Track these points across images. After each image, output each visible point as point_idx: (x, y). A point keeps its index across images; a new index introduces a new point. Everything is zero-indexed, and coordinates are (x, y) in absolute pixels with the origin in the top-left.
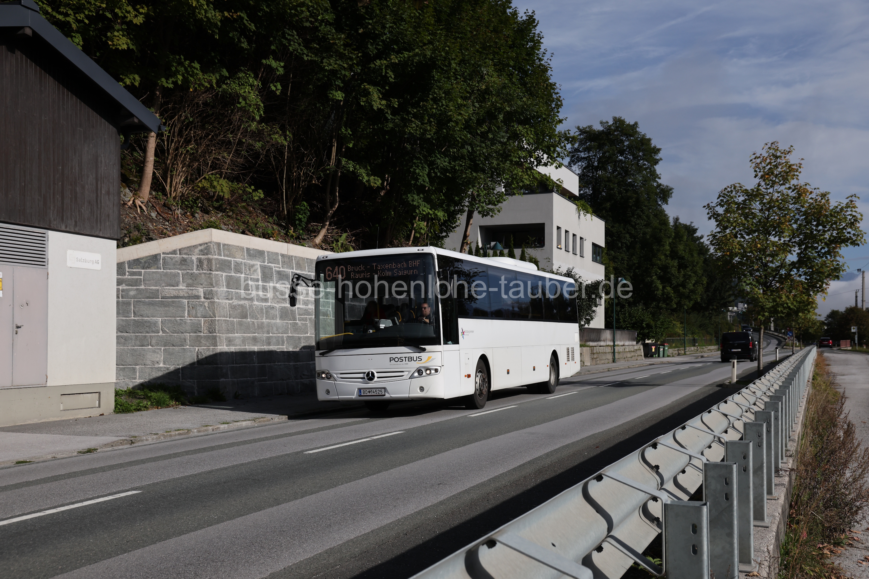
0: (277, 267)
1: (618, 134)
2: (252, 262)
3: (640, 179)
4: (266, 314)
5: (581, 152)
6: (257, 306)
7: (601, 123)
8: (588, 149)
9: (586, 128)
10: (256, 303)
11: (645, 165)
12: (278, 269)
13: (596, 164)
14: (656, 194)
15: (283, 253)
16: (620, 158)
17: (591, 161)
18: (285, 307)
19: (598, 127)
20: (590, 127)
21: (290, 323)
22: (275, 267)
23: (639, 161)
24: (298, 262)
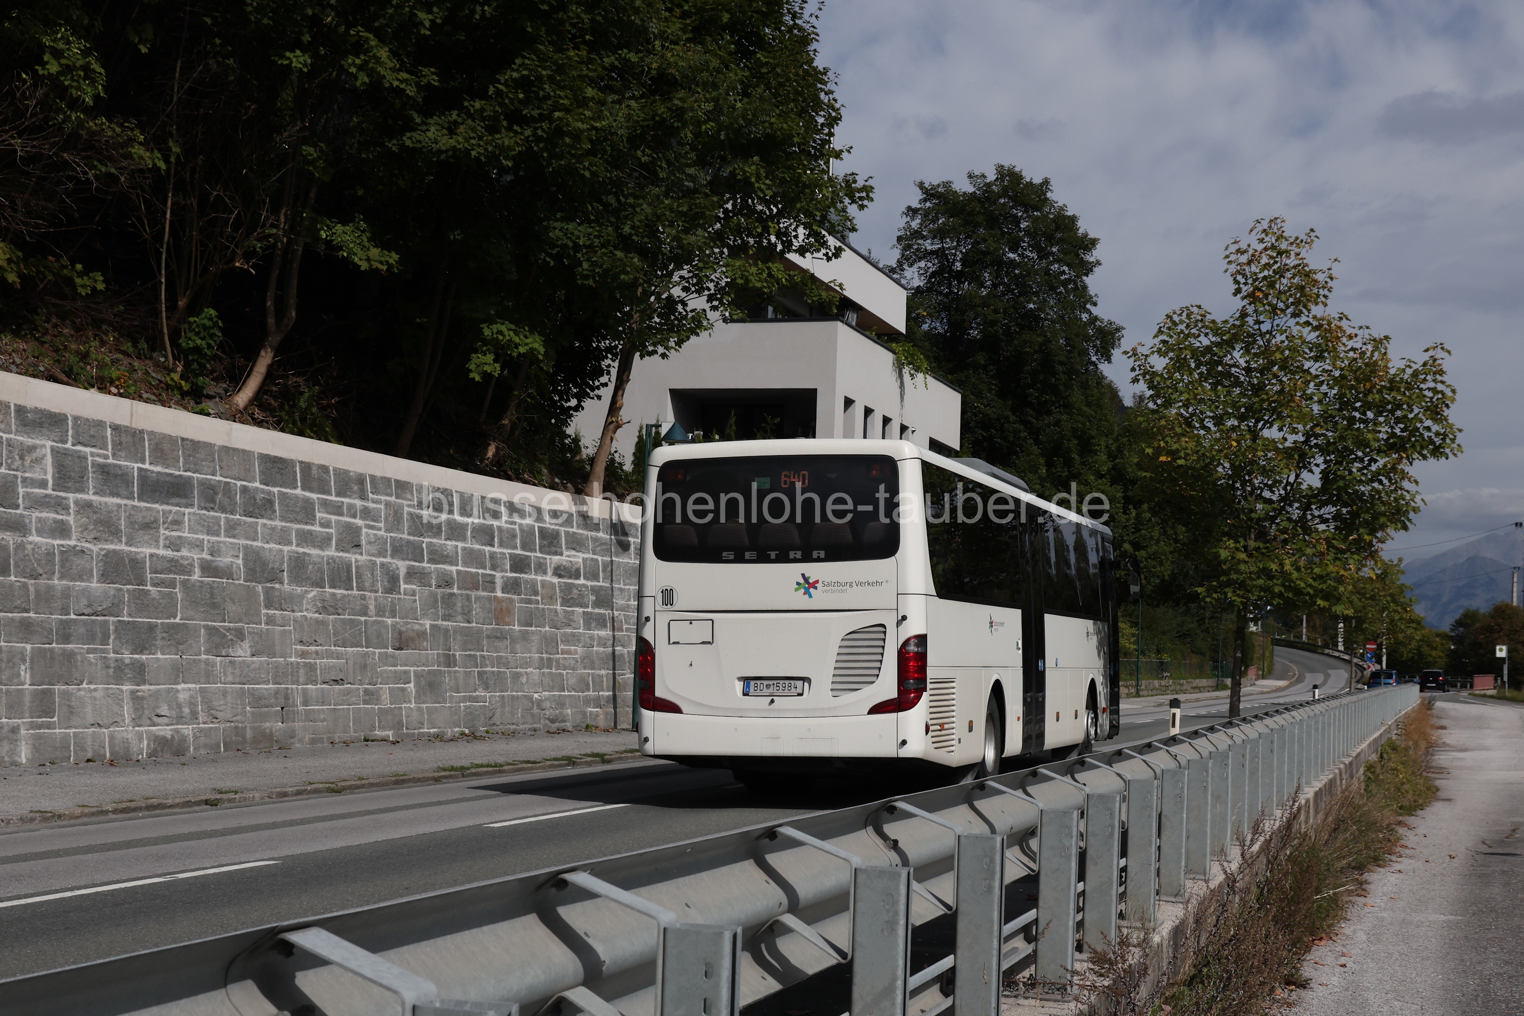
0: (99, 455)
1: (1004, 204)
2: (29, 441)
3: (1052, 303)
4: (62, 566)
5: (924, 238)
6: (37, 546)
7: (970, 176)
8: (940, 234)
9: (939, 186)
10: (34, 538)
11: (1064, 272)
12: (100, 460)
13: (958, 266)
14: (1087, 338)
15: (118, 422)
16: (1011, 255)
17: (948, 260)
18: (114, 551)
19: (964, 186)
20: (947, 184)
21: (128, 590)
22: (92, 454)
23: (1052, 263)
24: (157, 444)
